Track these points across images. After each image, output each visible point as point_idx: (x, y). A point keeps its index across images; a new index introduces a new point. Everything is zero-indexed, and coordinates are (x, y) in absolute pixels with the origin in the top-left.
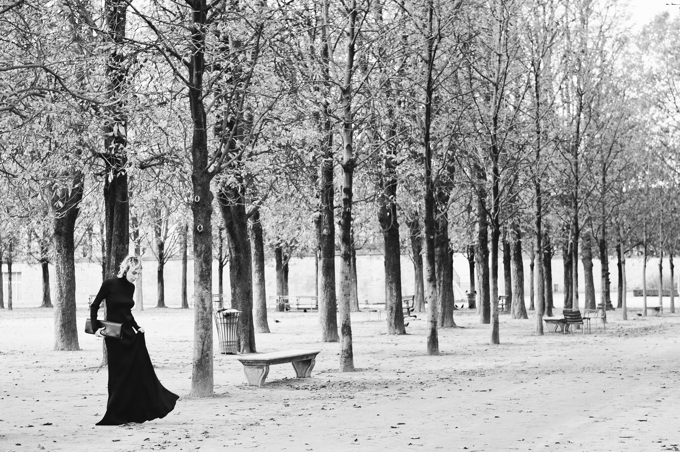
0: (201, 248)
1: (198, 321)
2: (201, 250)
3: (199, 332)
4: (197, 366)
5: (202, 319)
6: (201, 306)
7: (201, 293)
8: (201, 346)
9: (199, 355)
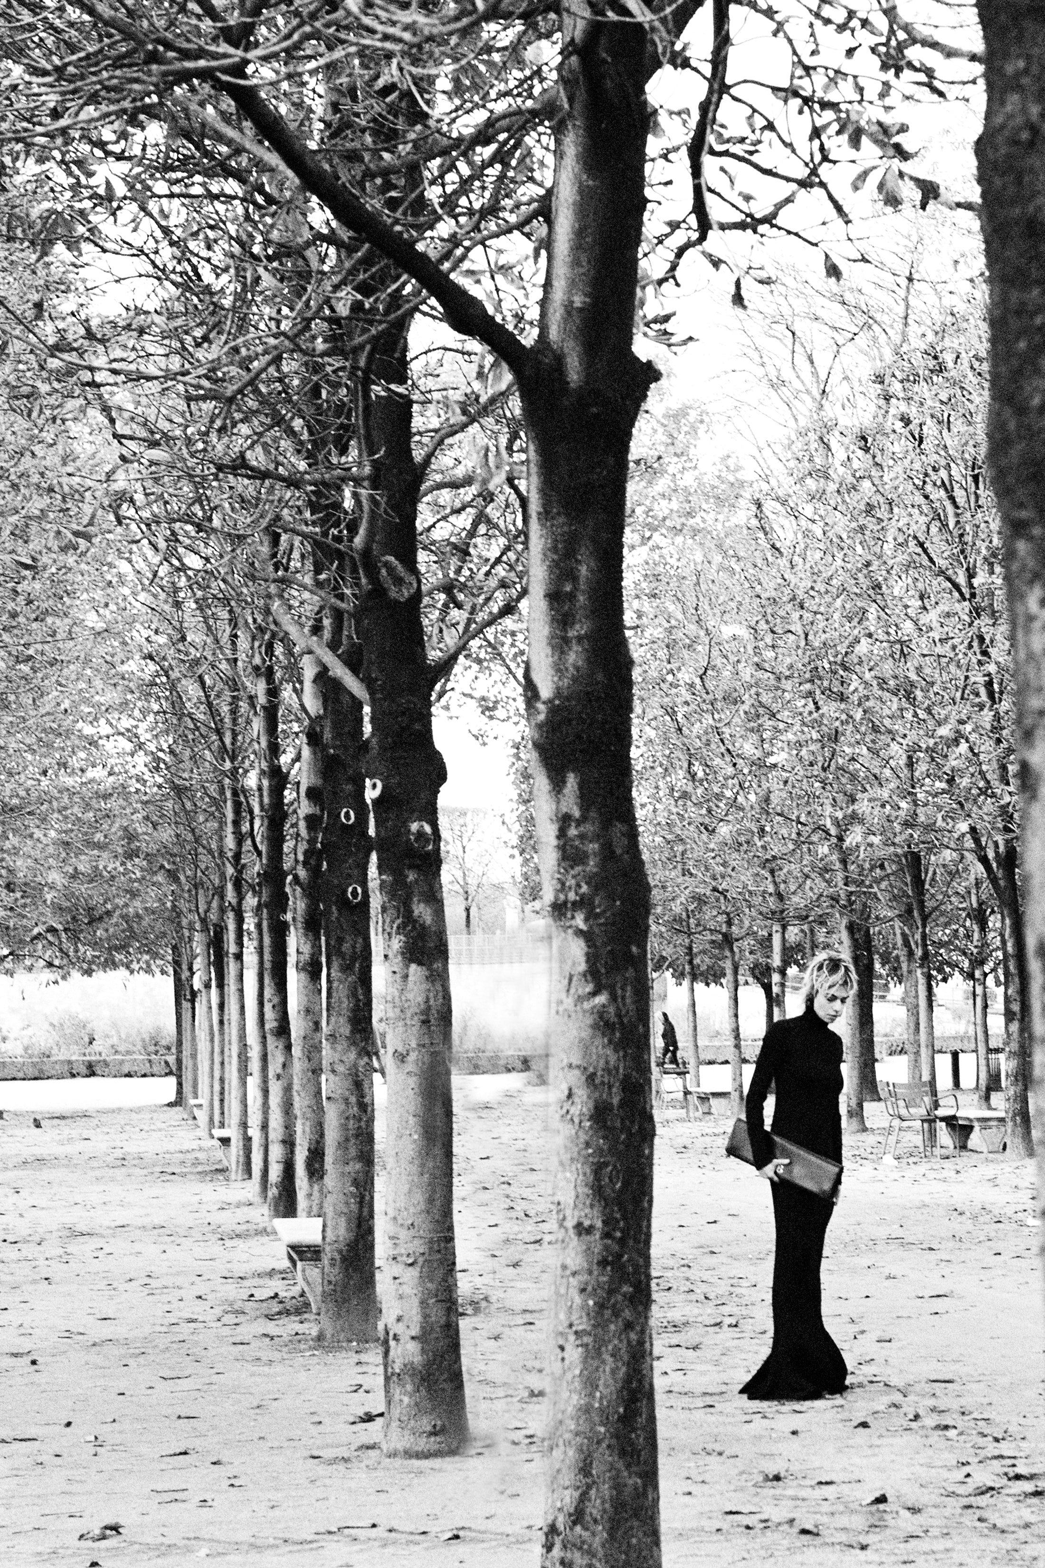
0: (354, 947)
1: (347, 1140)
2: (355, 953)
3: (348, 1169)
4: (344, 1259)
5: (357, 1136)
6: (353, 1099)
7: (355, 1066)
8: (354, 1207)
9: (349, 1230)
